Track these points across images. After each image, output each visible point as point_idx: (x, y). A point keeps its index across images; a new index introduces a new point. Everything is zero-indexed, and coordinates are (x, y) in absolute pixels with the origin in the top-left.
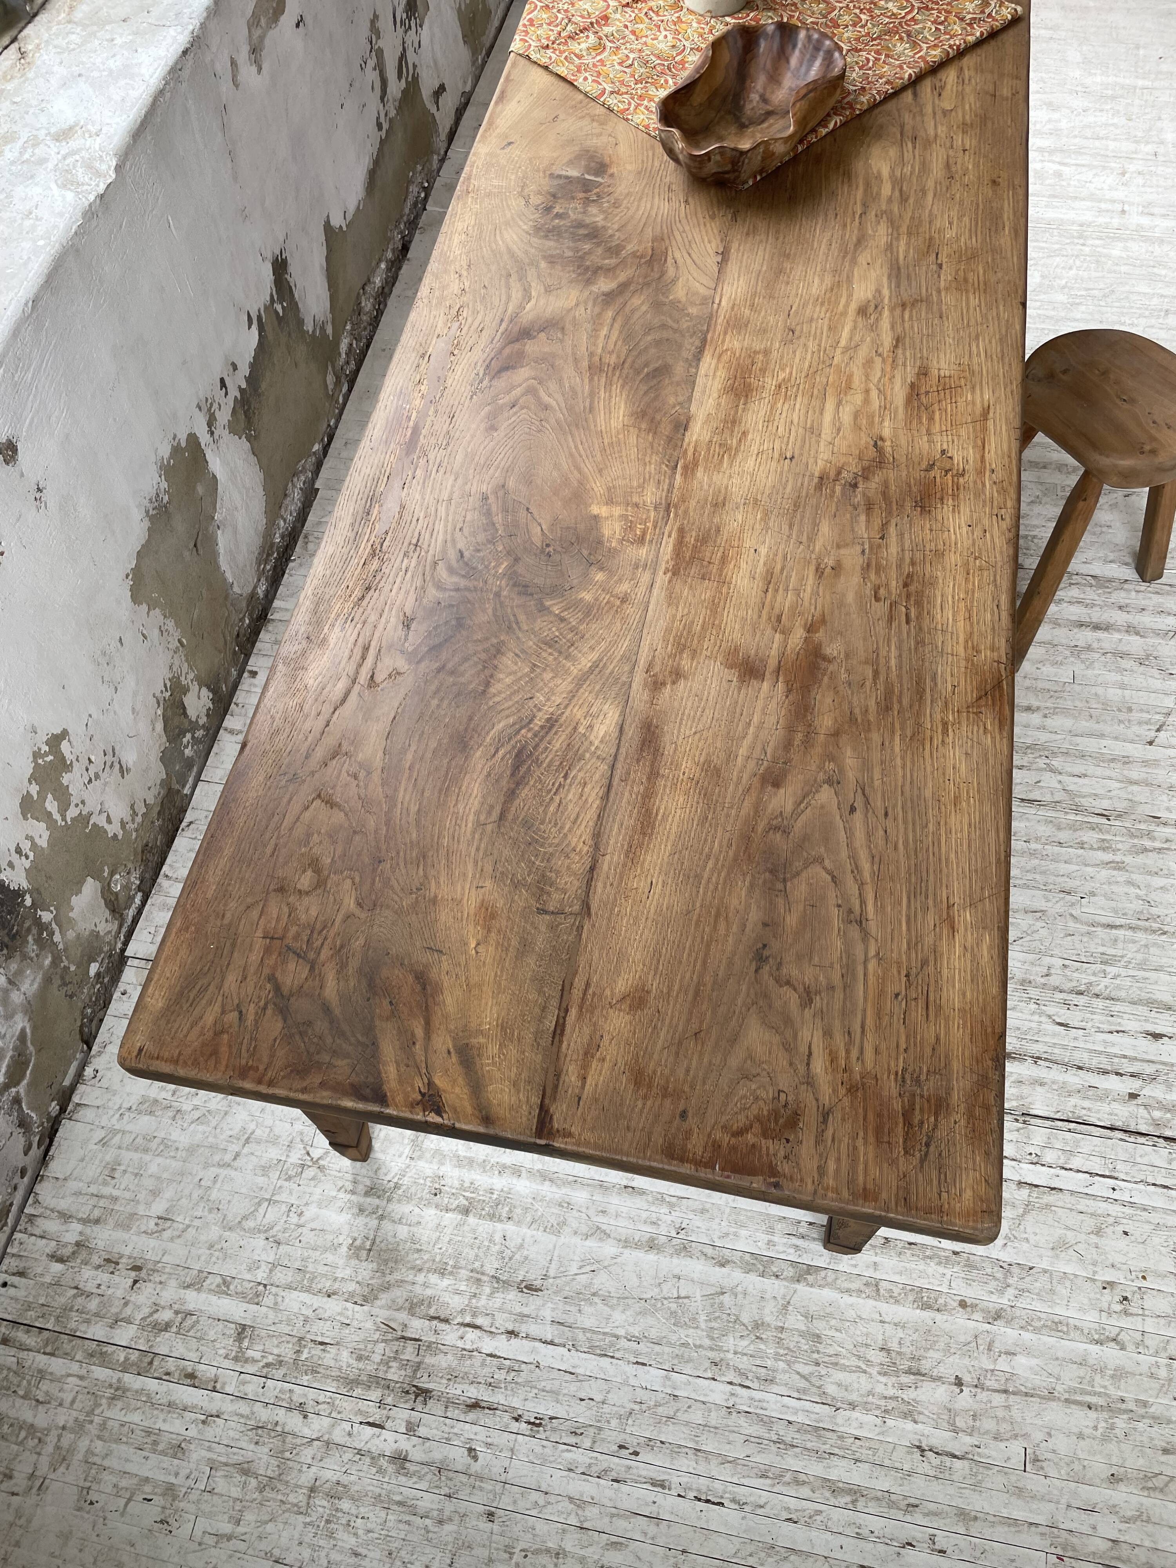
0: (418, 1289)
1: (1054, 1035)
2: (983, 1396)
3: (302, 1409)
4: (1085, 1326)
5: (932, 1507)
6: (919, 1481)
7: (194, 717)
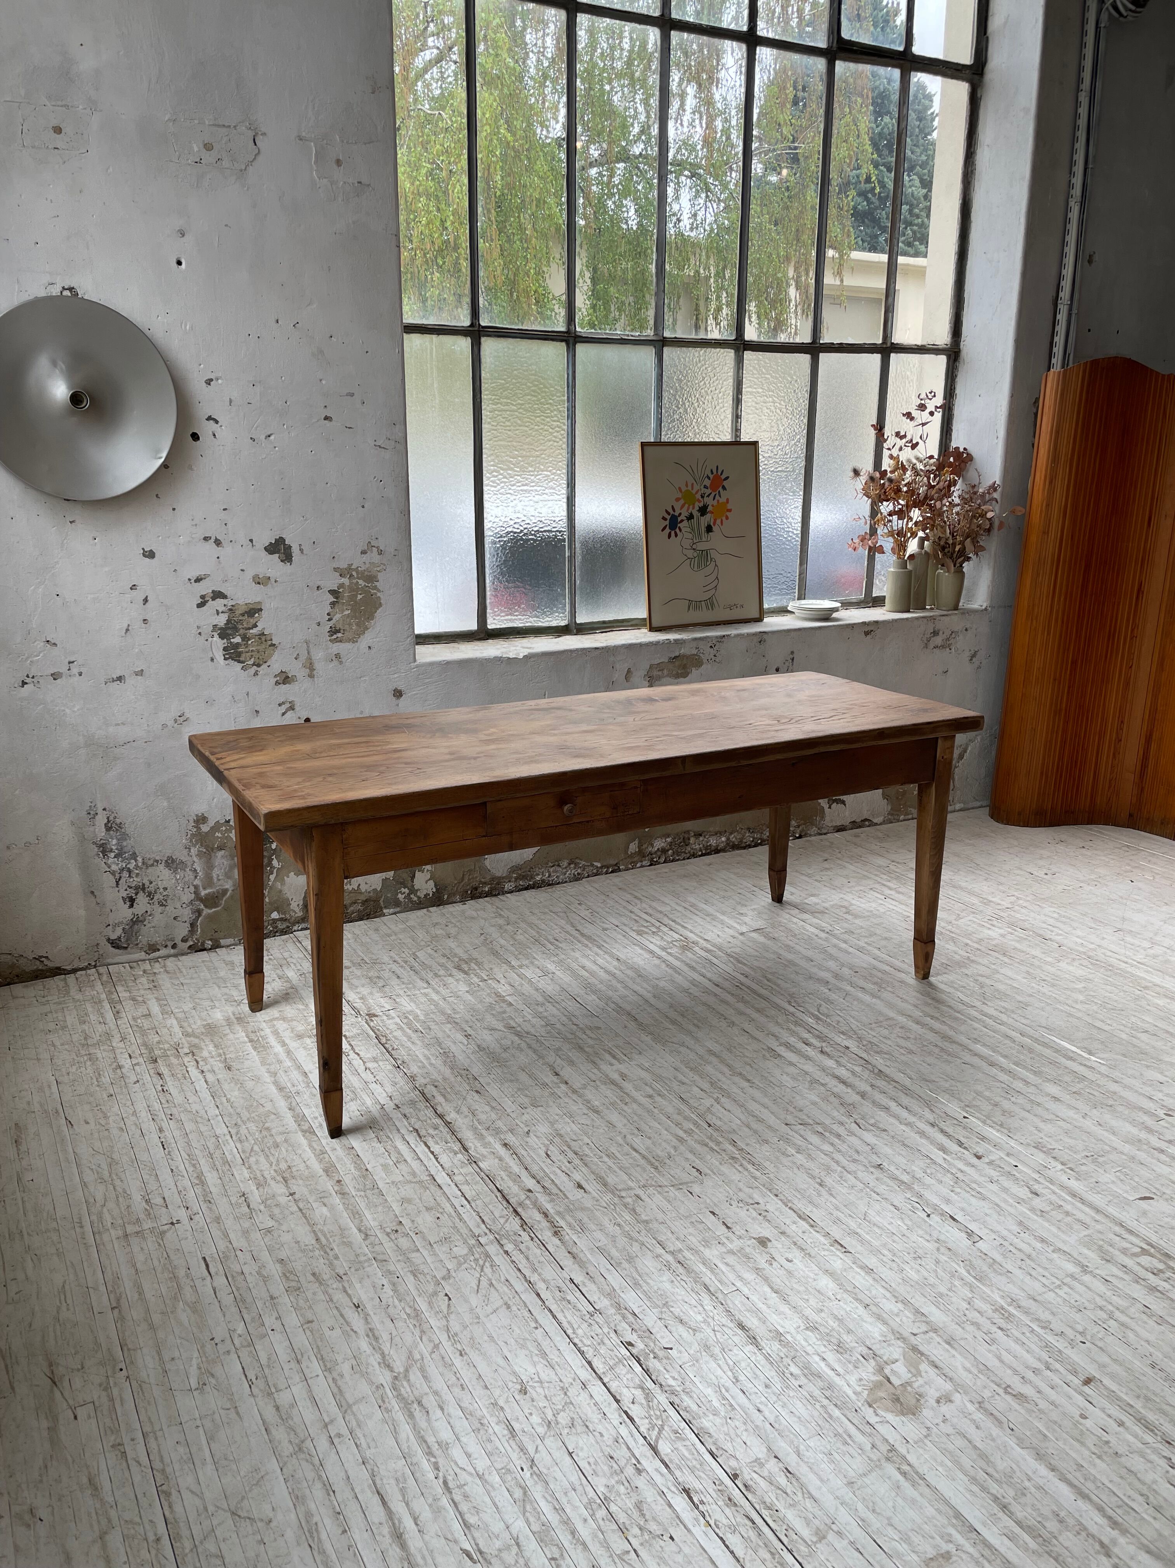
0: (203, 1044)
1: (539, 1155)
2: (292, 1204)
3: (123, 1039)
4: (365, 1222)
5: (214, 1207)
6: (225, 1199)
7: (416, 887)
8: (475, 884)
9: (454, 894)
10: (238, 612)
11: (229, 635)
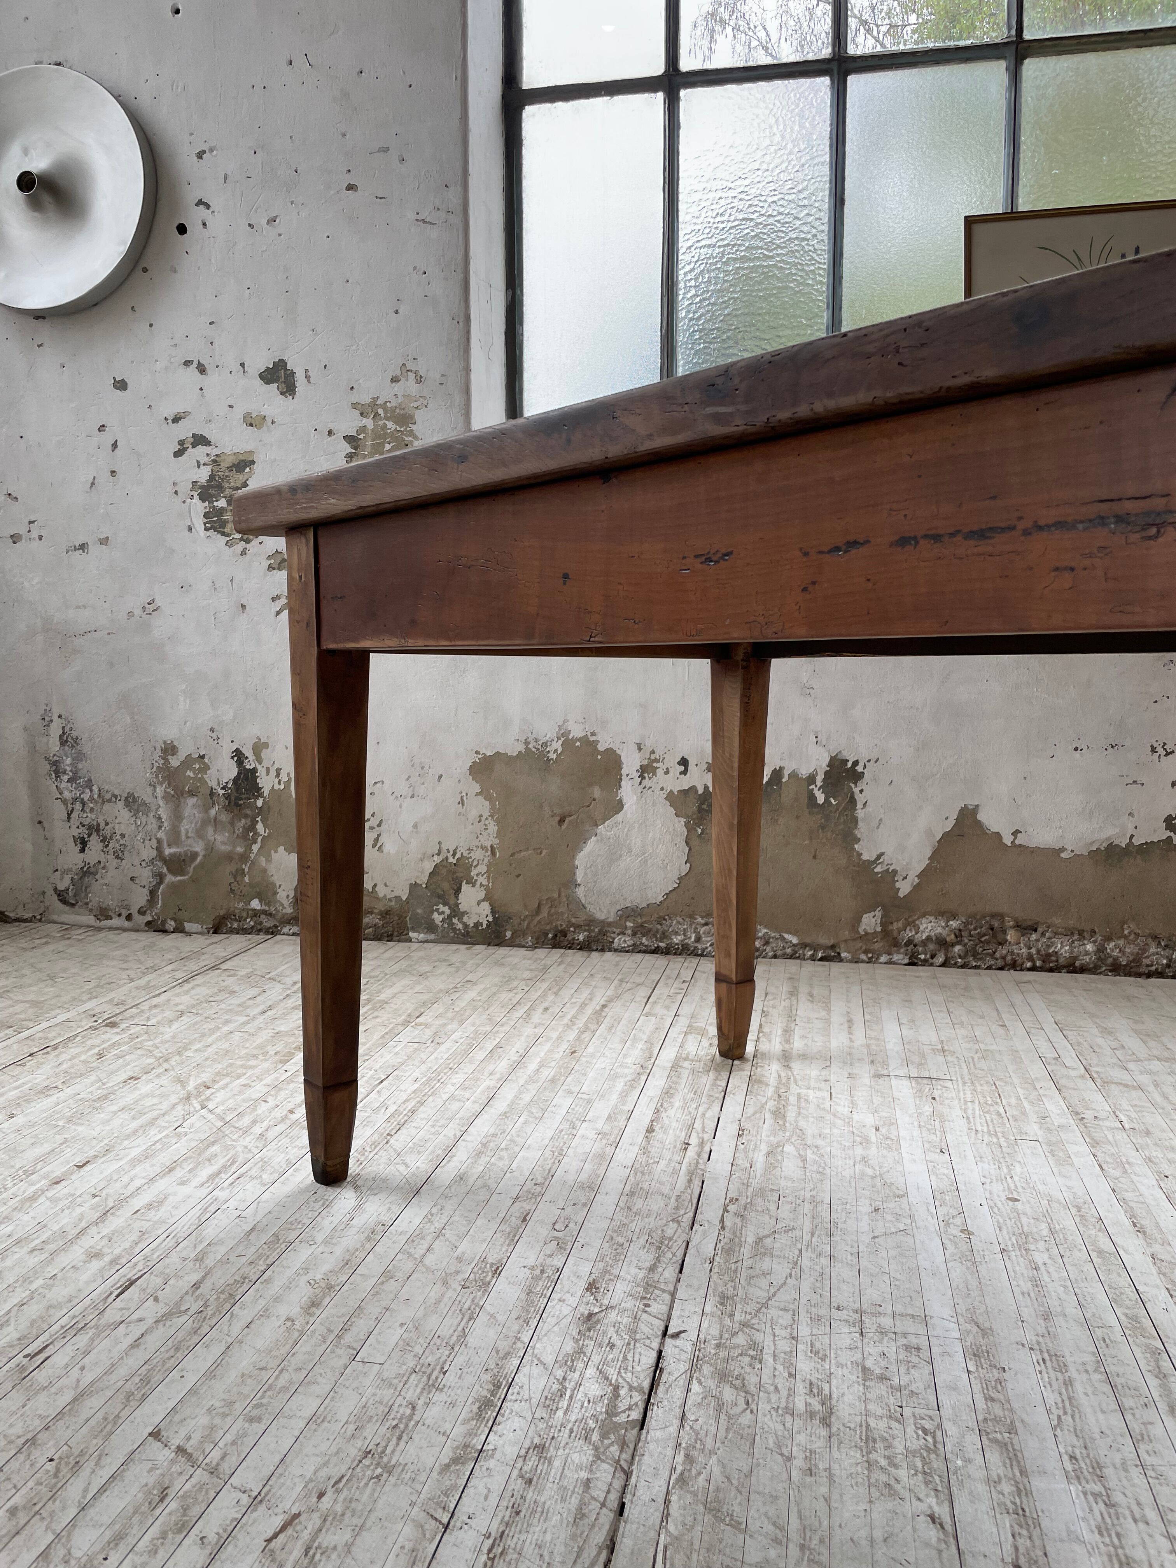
7: (462, 908)
8: (562, 924)
9: (524, 935)
10: (224, 465)
11: (212, 496)
